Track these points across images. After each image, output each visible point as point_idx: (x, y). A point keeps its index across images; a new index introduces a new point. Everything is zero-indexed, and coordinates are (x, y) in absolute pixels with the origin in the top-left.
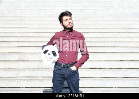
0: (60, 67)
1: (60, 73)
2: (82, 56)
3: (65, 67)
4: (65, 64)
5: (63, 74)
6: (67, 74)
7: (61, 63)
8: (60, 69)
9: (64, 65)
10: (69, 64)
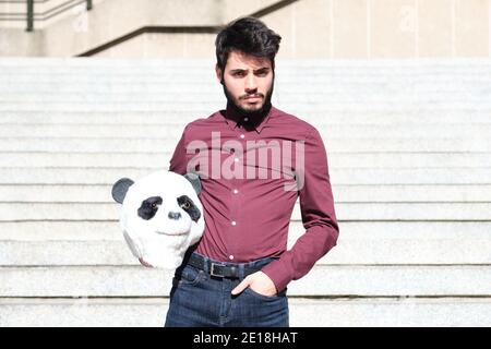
0: (199, 277)
1: (197, 303)
2: (305, 230)
3: (220, 279)
4: (223, 264)
5: (212, 309)
6: (231, 313)
7: (206, 258)
8: (199, 286)
9: (217, 269)
10: (242, 265)
